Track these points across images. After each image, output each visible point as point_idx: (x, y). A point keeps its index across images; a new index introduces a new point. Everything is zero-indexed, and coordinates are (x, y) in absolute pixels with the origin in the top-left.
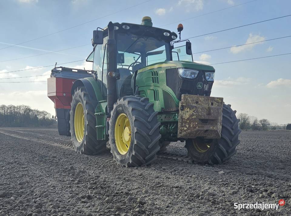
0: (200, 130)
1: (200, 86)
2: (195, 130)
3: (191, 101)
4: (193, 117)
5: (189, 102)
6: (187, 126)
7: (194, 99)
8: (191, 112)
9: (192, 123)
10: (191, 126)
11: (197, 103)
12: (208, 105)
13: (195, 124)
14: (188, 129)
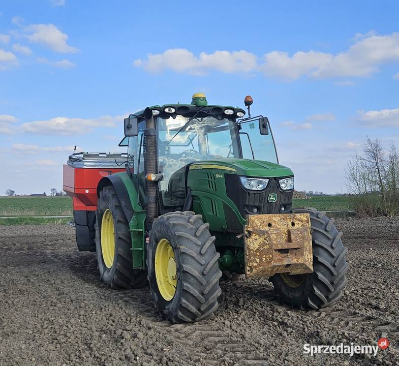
0: (277, 266)
1: (274, 199)
2: (270, 266)
3: (259, 224)
4: (265, 247)
5: (257, 226)
6: (258, 260)
7: (265, 220)
8: (262, 240)
9: (264, 256)
10: (264, 260)
11: (270, 225)
12: (287, 227)
13: (269, 257)
14: (259, 265)
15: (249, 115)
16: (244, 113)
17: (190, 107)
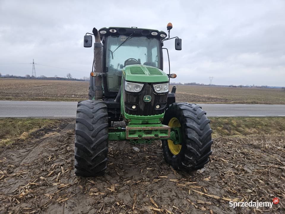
15: (169, 36)
16: (166, 35)
17: (126, 29)
